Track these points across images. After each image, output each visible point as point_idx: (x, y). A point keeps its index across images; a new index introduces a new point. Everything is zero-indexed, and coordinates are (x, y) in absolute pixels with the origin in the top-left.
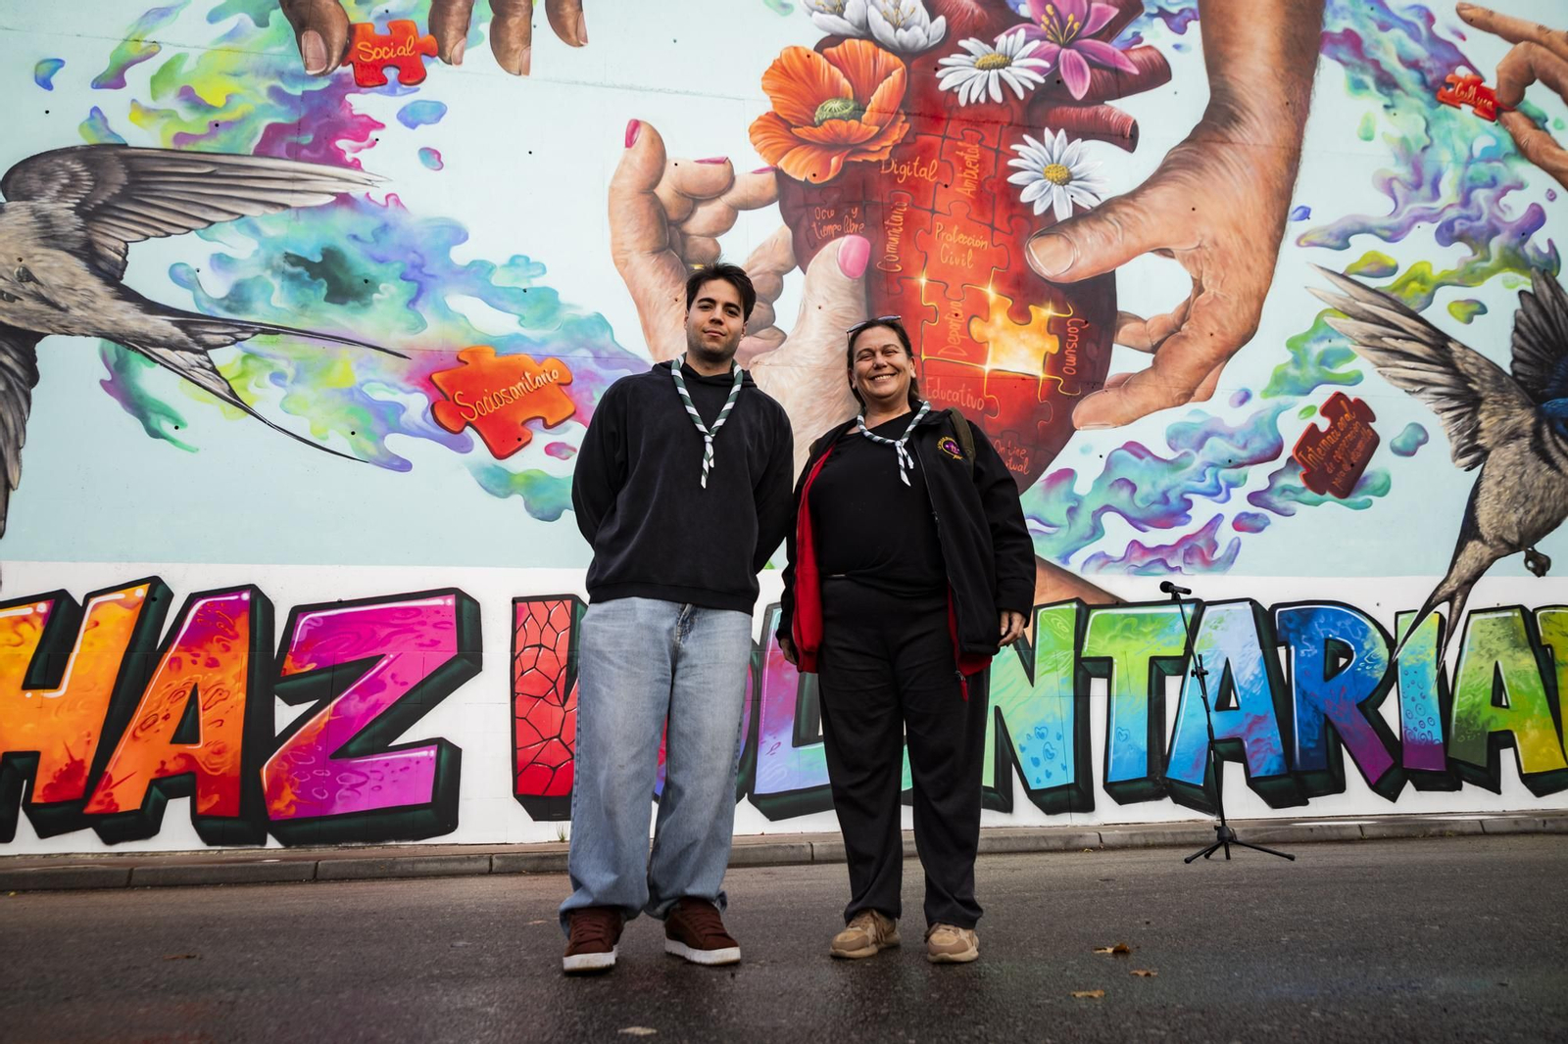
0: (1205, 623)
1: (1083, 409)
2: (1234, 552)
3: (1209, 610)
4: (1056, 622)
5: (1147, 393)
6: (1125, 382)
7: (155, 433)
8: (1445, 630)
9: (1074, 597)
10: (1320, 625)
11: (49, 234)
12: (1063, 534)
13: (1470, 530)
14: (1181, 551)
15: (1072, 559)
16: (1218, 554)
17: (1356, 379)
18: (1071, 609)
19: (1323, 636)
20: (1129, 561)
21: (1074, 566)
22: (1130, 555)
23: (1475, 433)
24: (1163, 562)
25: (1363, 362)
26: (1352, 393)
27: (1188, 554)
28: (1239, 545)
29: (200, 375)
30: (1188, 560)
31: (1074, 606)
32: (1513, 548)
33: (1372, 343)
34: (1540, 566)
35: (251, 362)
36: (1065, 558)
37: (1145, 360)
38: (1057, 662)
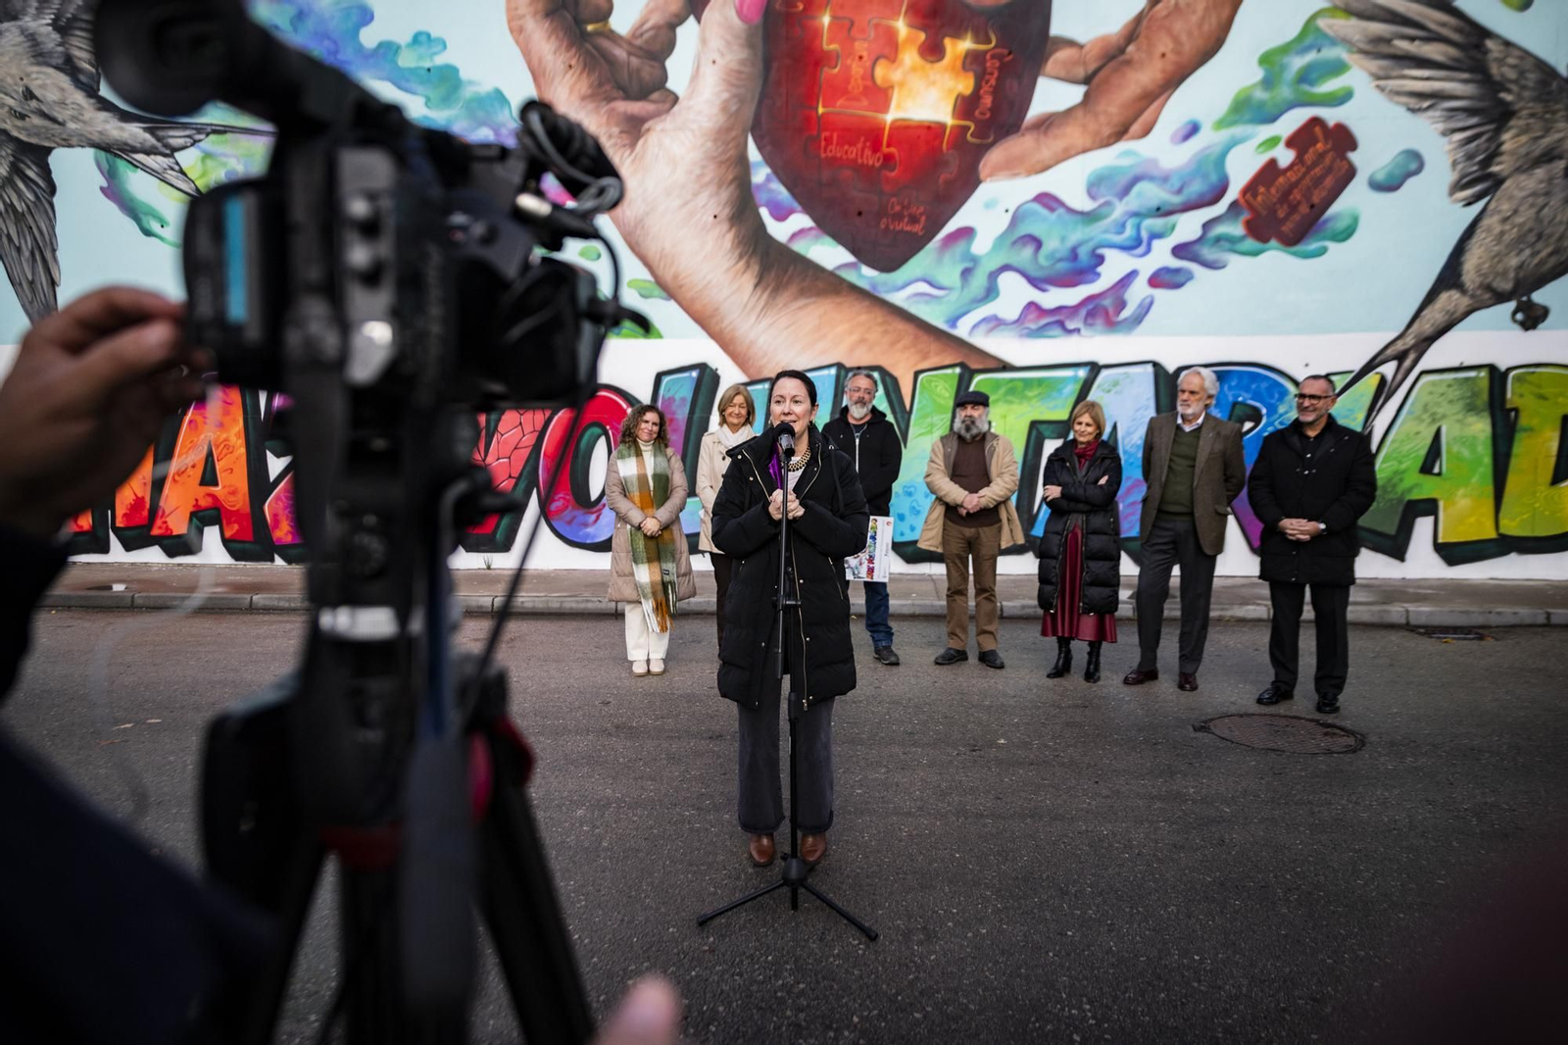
0: (1099, 387)
1: (995, 156)
2: (1144, 312)
3: (1104, 373)
4: (936, 386)
5: (1073, 134)
6: (1047, 123)
7: (147, 233)
8: (1383, 392)
9: (958, 361)
10: (1230, 388)
11: (39, 56)
12: (954, 296)
13: (1450, 277)
14: (1083, 312)
15: (960, 323)
16: (1125, 314)
17: (1342, 98)
18: (953, 373)
19: (1231, 399)
20: (1023, 323)
21: (962, 331)
22: (1026, 317)
23: (1492, 157)
24: (1061, 324)
25: (1358, 77)
26: (1331, 116)
27: (1091, 315)
28: (1151, 303)
29: (171, 176)
30: (1090, 321)
31: (958, 370)
32: (1500, 298)
33: (1376, 49)
34: (1532, 318)
35: (209, 163)
36: (953, 322)
37: (1074, 94)
38: (932, 425)
